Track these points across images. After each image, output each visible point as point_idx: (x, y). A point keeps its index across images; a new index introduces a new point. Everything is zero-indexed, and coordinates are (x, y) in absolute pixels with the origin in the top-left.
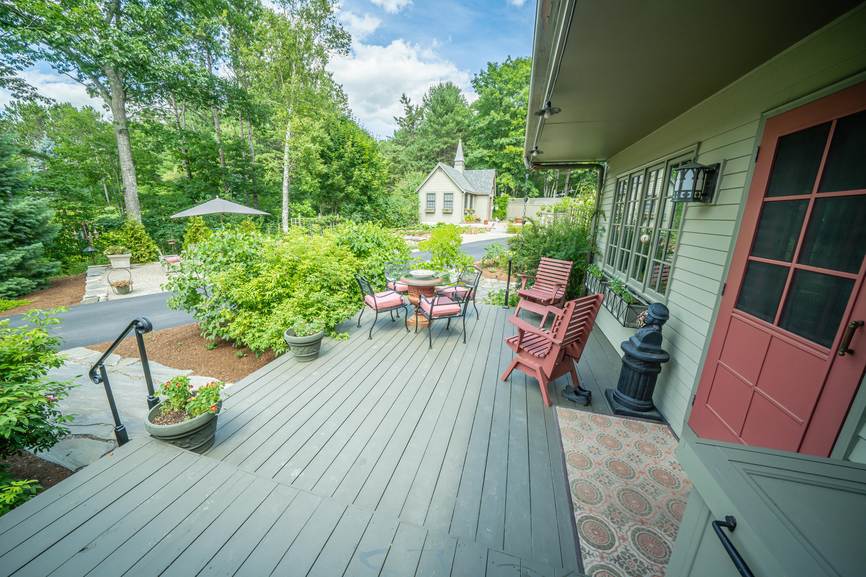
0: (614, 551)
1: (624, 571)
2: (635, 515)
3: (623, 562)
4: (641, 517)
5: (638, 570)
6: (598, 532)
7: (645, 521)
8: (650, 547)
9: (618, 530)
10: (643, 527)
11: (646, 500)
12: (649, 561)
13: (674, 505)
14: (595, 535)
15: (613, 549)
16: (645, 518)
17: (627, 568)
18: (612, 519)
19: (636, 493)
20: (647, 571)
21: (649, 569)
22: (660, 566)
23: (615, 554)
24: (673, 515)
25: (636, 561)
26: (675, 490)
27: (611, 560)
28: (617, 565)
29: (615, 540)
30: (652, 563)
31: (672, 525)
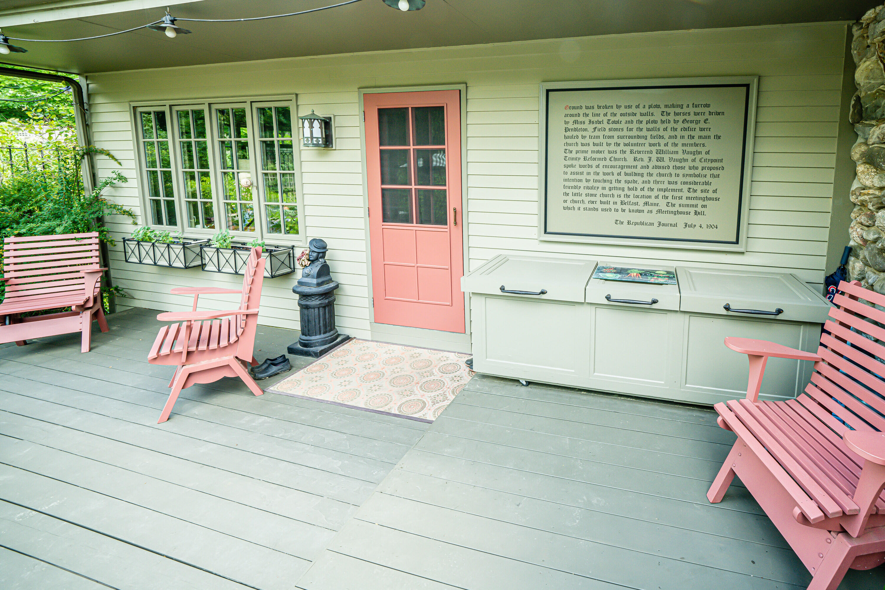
0: (428, 403)
1: (441, 403)
2: (411, 384)
3: (436, 401)
4: (414, 382)
5: (443, 397)
6: (412, 405)
7: (417, 382)
8: (434, 387)
9: (416, 396)
10: (420, 384)
11: (403, 375)
12: (440, 390)
13: (414, 366)
14: (414, 408)
15: (427, 402)
16: (415, 381)
17: (440, 401)
18: (407, 395)
19: (396, 377)
20: (445, 393)
21: (444, 392)
22: (445, 387)
23: (430, 403)
24: (420, 369)
25: (438, 396)
26: (405, 361)
27: (433, 406)
28: (436, 404)
29: (422, 400)
30: (442, 389)
31: (425, 372)
